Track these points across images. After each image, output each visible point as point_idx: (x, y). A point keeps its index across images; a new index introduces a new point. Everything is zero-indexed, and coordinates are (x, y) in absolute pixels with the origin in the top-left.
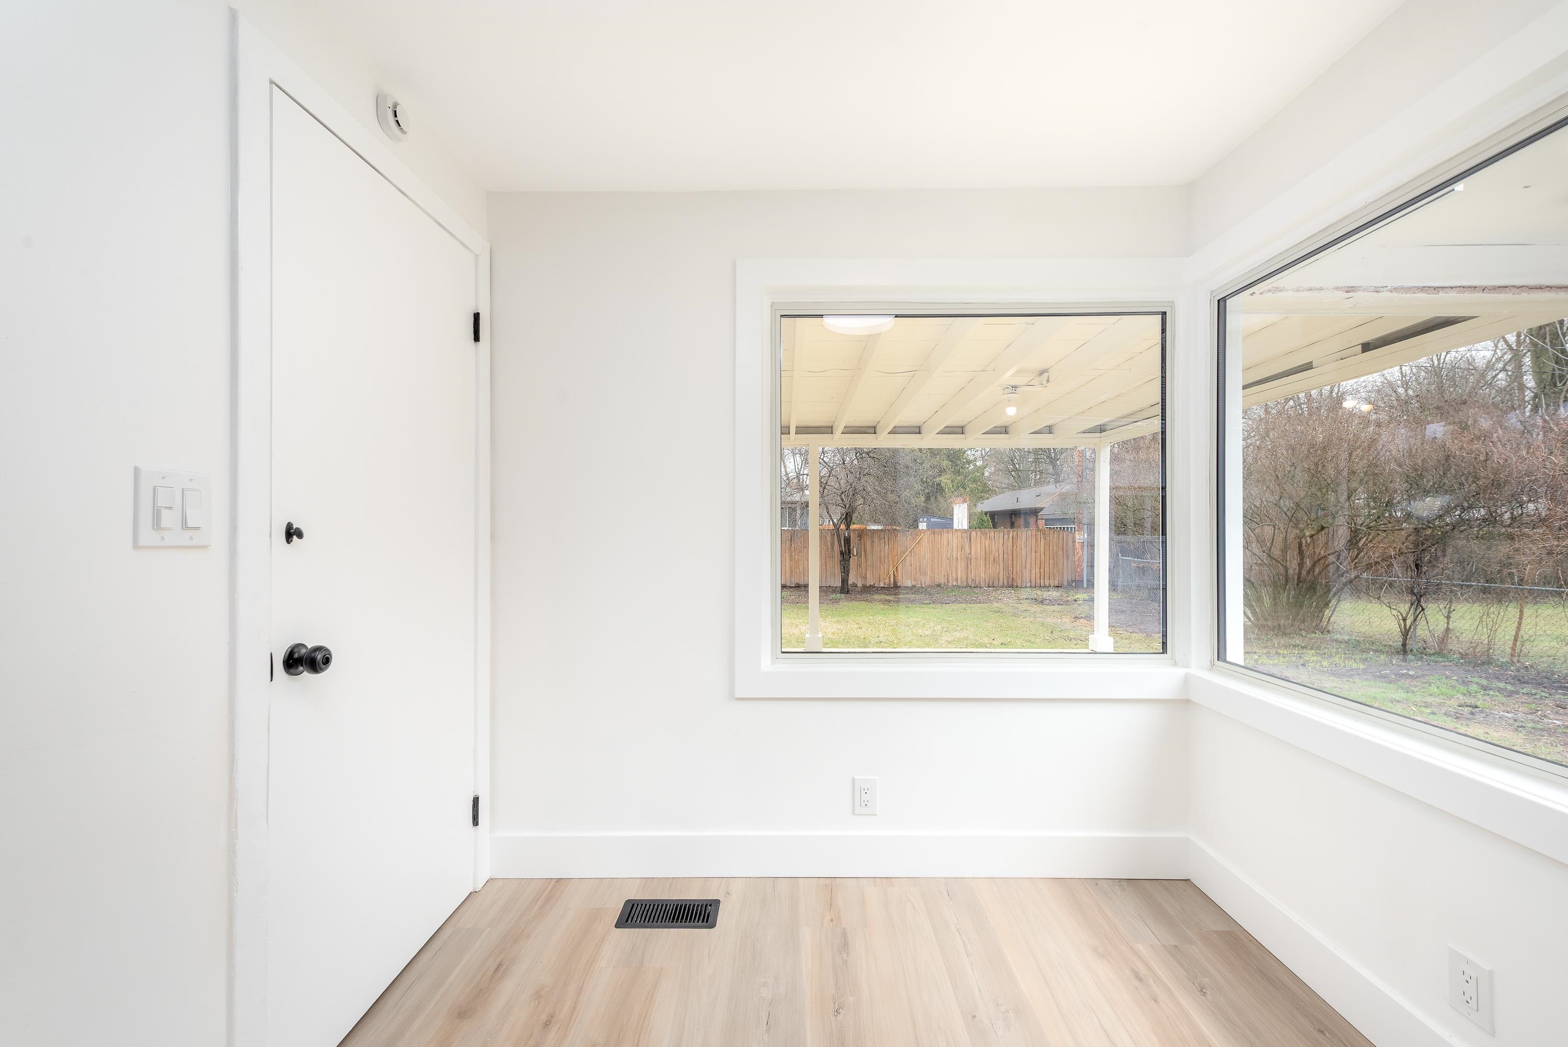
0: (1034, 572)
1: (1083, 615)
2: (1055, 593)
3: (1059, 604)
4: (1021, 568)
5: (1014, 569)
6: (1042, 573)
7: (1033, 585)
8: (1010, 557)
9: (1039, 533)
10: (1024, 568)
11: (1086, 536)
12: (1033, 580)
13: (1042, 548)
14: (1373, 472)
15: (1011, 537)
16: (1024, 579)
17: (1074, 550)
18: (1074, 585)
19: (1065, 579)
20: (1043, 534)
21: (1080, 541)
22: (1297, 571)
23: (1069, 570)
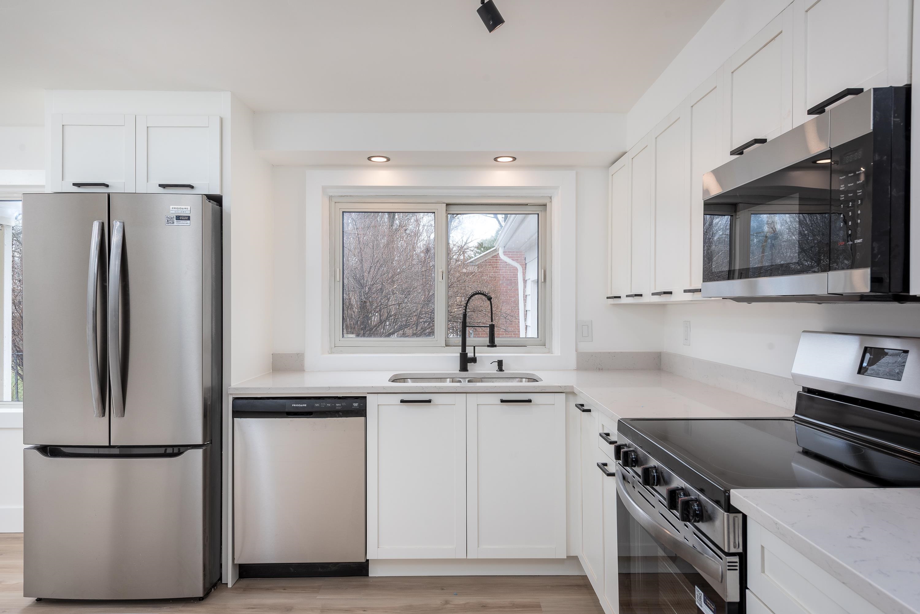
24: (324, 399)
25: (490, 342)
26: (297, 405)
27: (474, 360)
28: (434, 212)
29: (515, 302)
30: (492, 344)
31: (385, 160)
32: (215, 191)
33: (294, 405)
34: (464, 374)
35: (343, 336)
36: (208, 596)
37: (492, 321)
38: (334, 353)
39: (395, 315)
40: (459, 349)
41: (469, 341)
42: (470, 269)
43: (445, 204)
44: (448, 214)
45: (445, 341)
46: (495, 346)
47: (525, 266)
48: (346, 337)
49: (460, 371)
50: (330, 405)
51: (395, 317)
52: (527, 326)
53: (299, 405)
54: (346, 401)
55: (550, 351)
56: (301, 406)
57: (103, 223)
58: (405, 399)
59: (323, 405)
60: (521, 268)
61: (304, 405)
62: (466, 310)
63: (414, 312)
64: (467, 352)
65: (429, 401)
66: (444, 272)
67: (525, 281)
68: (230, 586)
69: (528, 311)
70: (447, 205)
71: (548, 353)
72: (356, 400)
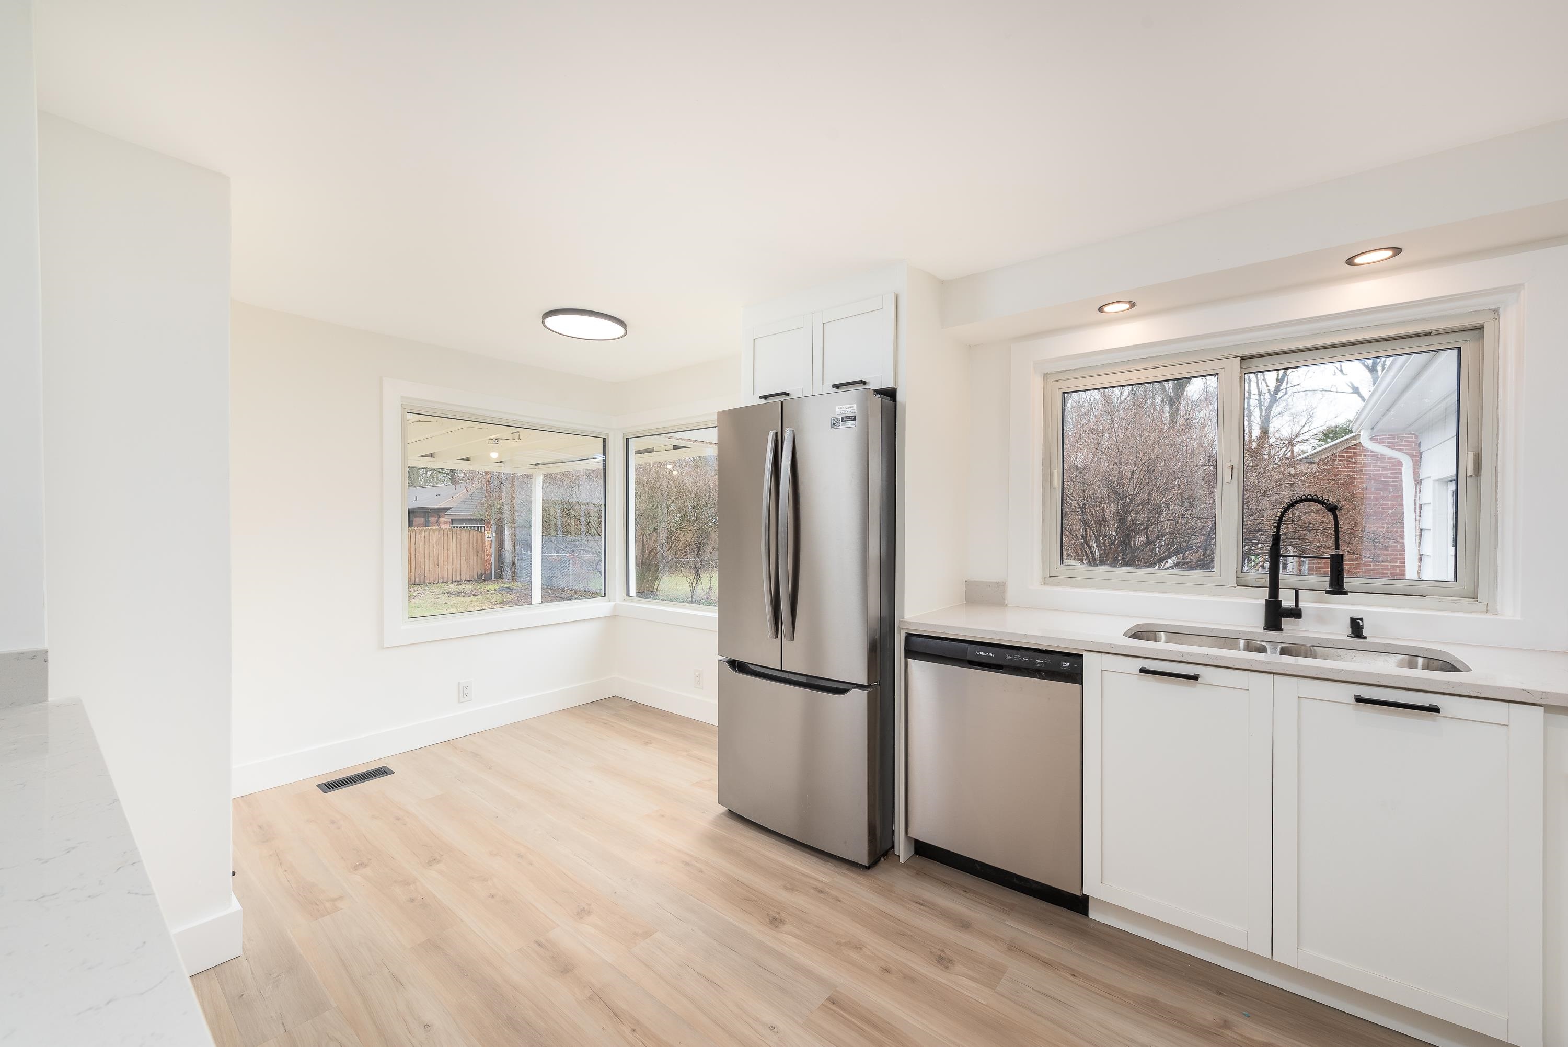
0: (446, 568)
1: (498, 602)
2: (467, 586)
3: (474, 596)
4: (433, 566)
5: (427, 567)
6: (454, 569)
7: (445, 581)
8: (422, 556)
9: (451, 532)
10: (436, 565)
11: (494, 535)
12: (445, 576)
13: (454, 546)
14: (679, 495)
15: (423, 537)
16: (437, 576)
17: (483, 546)
18: (483, 578)
19: (475, 574)
20: (454, 533)
21: (489, 539)
22: (641, 557)
23: (479, 565)
24: (1019, 650)
25: (1331, 585)
26: (982, 654)
27: (1296, 613)
28: (1217, 374)
29: (1394, 516)
30: (1337, 587)
31: (1127, 306)
32: (888, 384)
33: (979, 653)
34: (1273, 635)
35: (1062, 563)
36: (874, 867)
37: (1337, 547)
38: (1048, 584)
39: (1171, 533)
40: (1265, 593)
41: (1284, 578)
42: (1302, 468)
43: (1239, 358)
44: (1245, 374)
45: (1237, 577)
46: (1346, 593)
47: (1417, 459)
48: (1066, 564)
49: (1264, 629)
50: (1027, 660)
51: (1171, 537)
52: (1421, 555)
53: (985, 654)
54: (1050, 656)
55: (1489, 609)
56: (988, 655)
57: (777, 433)
58: (1148, 668)
59: (1018, 659)
60: (1411, 461)
61: (991, 655)
62: (1278, 528)
63: (1201, 530)
64: (1280, 599)
65: (1195, 678)
66: (1236, 466)
67: (1418, 482)
68: (902, 861)
69: (1426, 531)
70: (1243, 359)
71: (1482, 612)
72: (1066, 657)
